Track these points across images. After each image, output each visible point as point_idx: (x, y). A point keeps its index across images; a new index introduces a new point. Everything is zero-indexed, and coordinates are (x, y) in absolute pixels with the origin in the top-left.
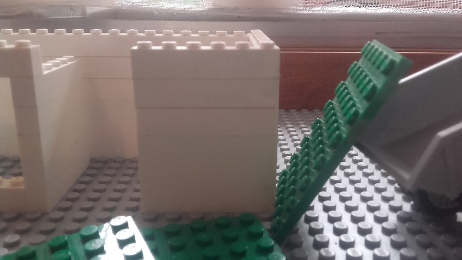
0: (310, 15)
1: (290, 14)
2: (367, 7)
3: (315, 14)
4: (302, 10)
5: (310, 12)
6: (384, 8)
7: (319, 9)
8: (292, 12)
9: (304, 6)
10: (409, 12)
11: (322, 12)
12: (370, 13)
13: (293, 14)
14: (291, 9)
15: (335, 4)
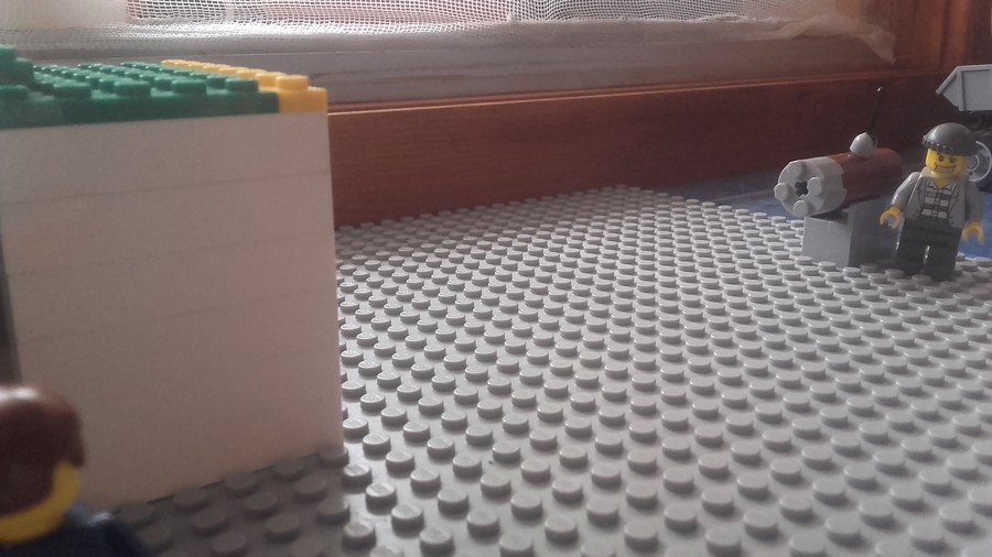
0: (167, 40)
1: (121, 40)
2: (282, 22)
3: (178, 40)
4: (147, 31)
5: (167, 36)
6: (314, 25)
7: (185, 27)
8: (125, 36)
9: (152, 23)
10: (361, 32)
11: (192, 36)
12: (288, 36)
13: (128, 41)
14: (121, 30)
15: (216, 17)
